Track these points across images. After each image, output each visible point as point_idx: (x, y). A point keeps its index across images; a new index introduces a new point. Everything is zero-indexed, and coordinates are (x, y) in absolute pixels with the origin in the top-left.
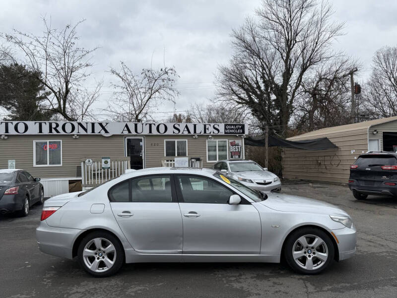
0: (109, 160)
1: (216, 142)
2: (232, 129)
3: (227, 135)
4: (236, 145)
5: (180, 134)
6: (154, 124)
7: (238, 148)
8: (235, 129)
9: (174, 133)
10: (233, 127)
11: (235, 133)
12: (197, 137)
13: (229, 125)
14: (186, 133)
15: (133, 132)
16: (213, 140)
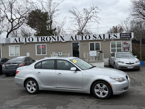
1: (115, 43)
3: (121, 39)
4: (126, 44)
5: (97, 39)
8: (126, 36)
9: (93, 39)
12: (105, 41)
13: (122, 34)
15: (75, 40)
16: (113, 42)
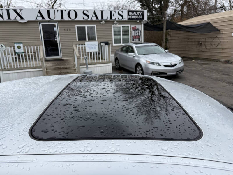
0: (21, 45)
1: (120, 27)
2: (134, 15)
3: (130, 21)
4: (136, 30)
5: (89, 19)
6: (65, 10)
7: (138, 32)
8: (137, 15)
9: (83, 18)
10: (134, 13)
11: (137, 19)
12: (104, 23)
13: (131, 11)
14: (94, 19)
15: (47, 19)
16: (118, 25)
